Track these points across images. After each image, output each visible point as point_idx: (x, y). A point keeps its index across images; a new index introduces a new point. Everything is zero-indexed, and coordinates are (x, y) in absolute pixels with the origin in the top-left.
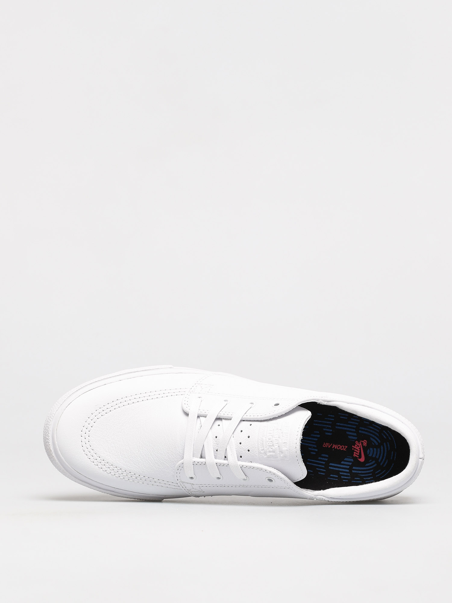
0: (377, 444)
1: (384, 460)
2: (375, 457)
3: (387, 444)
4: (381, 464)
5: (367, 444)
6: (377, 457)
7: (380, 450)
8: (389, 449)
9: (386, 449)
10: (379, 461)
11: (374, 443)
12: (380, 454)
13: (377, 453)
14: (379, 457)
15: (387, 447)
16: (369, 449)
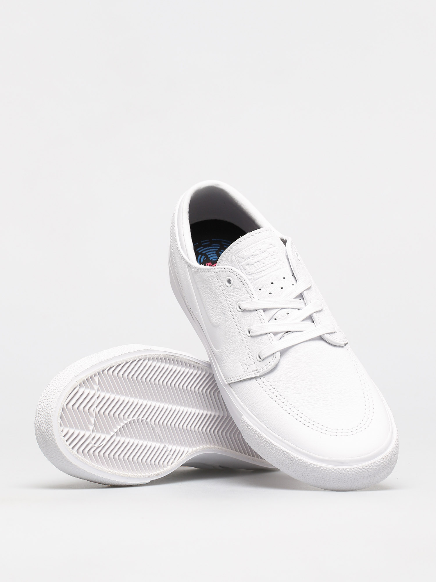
0: (203, 257)
1: (214, 247)
2: (215, 253)
3: (199, 250)
4: (219, 247)
5: (209, 263)
6: (215, 252)
7: (207, 252)
8: (202, 248)
9: (203, 250)
10: (217, 250)
11: (204, 259)
12: (210, 251)
13: (212, 254)
14: (213, 251)
15: (201, 249)
16: (212, 260)
